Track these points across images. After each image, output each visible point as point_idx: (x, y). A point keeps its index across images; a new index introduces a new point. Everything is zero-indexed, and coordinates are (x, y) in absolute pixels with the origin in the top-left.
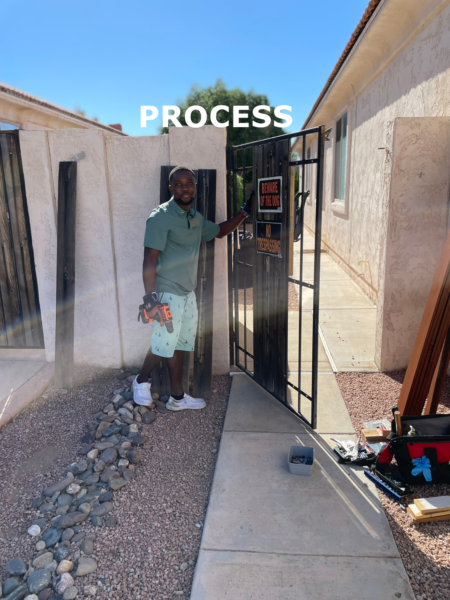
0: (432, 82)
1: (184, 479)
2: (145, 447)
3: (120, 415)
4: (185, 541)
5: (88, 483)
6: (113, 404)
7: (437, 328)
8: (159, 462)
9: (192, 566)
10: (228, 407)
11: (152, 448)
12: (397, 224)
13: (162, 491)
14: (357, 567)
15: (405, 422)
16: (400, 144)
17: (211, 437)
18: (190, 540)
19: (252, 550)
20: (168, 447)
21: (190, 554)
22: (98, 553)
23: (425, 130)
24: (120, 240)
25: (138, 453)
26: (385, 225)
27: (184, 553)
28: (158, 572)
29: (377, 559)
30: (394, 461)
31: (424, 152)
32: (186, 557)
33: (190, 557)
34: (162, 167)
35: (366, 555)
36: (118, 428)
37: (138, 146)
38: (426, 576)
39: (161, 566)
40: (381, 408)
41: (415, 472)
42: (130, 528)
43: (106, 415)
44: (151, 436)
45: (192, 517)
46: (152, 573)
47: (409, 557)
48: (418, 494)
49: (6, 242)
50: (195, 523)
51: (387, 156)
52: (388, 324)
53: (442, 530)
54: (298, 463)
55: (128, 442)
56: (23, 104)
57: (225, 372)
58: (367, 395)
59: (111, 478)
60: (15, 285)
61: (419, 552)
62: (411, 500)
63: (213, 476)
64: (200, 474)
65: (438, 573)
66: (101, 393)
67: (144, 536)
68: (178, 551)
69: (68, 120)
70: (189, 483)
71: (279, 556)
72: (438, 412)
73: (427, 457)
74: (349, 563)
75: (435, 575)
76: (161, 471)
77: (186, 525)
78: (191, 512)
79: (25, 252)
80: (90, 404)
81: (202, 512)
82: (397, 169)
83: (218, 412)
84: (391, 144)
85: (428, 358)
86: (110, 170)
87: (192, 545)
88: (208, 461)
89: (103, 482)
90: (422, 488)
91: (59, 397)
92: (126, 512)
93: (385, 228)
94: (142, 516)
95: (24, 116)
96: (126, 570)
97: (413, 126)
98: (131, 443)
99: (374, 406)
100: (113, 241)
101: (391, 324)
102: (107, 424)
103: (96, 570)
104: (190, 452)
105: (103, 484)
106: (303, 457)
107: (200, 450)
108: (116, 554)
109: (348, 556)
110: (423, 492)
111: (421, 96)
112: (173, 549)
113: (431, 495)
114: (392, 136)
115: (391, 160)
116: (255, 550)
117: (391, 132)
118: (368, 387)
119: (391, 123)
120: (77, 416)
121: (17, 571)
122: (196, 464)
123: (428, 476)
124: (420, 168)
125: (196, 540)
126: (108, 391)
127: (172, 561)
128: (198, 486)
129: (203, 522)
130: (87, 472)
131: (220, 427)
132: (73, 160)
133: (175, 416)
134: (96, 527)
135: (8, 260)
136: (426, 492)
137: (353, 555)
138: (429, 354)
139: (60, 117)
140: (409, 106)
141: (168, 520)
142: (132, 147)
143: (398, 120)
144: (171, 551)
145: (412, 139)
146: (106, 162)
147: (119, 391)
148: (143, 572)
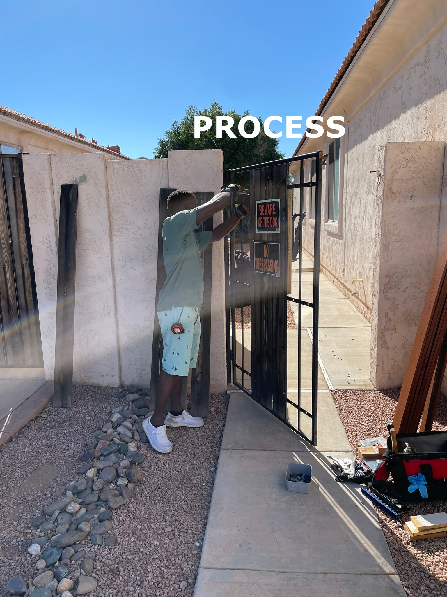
0: (421, 108)
1: (183, 497)
2: (143, 465)
3: (119, 434)
4: (184, 559)
5: (87, 502)
6: (112, 422)
7: (430, 346)
8: (158, 481)
9: (191, 584)
10: (226, 425)
11: (150, 466)
12: (389, 245)
13: (161, 509)
14: (355, 584)
15: (401, 439)
16: (391, 167)
17: (209, 455)
18: (189, 559)
19: (251, 568)
20: (167, 466)
21: (189, 572)
22: (97, 572)
23: (415, 154)
24: (119, 260)
25: (137, 471)
26: (378, 245)
27: (183, 572)
28: (158, 591)
29: (375, 576)
30: (390, 478)
31: (415, 175)
32: (185, 576)
33: (190, 576)
34: (161, 189)
35: (364, 573)
36: (117, 447)
37: (138, 169)
38: (423, 592)
39: (160, 585)
40: (377, 426)
41: (411, 489)
42: (129, 547)
43: (105, 434)
44: (150, 455)
45: (191, 535)
46: (151, 592)
47: (406, 574)
48: (414, 511)
49: (7, 262)
50: (194, 541)
51: (379, 179)
52: (382, 342)
53: (438, 547)
54: (296, 481)
55: (127, 461)
56: (24, 128)
57: (222, 390)
58: (363, 413)
59: (110, 497)
60: (15, 305)
61: (416, 569)
62: (408, 517)
63: (211, 494)
64: (198, 492)
65: (436, 590)
66: (100, 412)
67: (143, 555)
68: (178, 569)
69: (68, 143)
70: (188, 501)
71: (277, 574)
72: (433, 429)
73: (422, 474)
74: (347, 580)
75: (433, 591)
76: (160, 490)
77: (185, 543)
78: (190, 531)
79: (26, 272)
80: (89, 423)
81: (201, 531)
82: (389, 191)
83: (216, 430)
84: (383, 168)
85: (422, 375)
86: (111, 192)
87: (192, 563)
88: (207, 480)
89: (102, 501)
90: (418, 505)
91: (58, 415)
92: (125, 531)
93: (378, 248)
94: (141, 535)
95: (25, 139)
96: (126, 589)
97: (403, 150)
98: (130, 462)
99: (370, 424)
100: (112, 262)
101: (385, 342)
102: (106, 443)
103: (96, 589)
104: (189, 471)
105: (102, 503)
106: (301, 475)
107: (198, 468)
108: (116, 573)
109: (346, 574)
110: (420, 509)
111: (411, 122)
112: (173, 568)
113: (427, 512)
114: (383, 160)
115: (382, 183)
116: (254, 568)
117: (382, 156)
118: (364, 405)
119: (382, 147)
120: (76, 435)
121: (18, 590)
122: (194, 482)
123: (424, 493)
124: (411, 190)
125: (195, 558)
126: (106, 410)
127: (172, 579)
128: (197, 505)
129: (202, 540)
130: (86, 491)
131: (217, 445)
132: (74, 183)
133: (174, 435)
134: (96, 546)
135: (9, 280)
136: (422, 509)
137: (351, 572)
138: (423, 372)
139: (59, 140)
140: (399, 131)
141: (167, 539)
142: (132, 170)
143: (388, 145)
144: (170, 570)
145: (403, 163)
146: (107, 184)
147: (118, 410)
148: (143, 590)
